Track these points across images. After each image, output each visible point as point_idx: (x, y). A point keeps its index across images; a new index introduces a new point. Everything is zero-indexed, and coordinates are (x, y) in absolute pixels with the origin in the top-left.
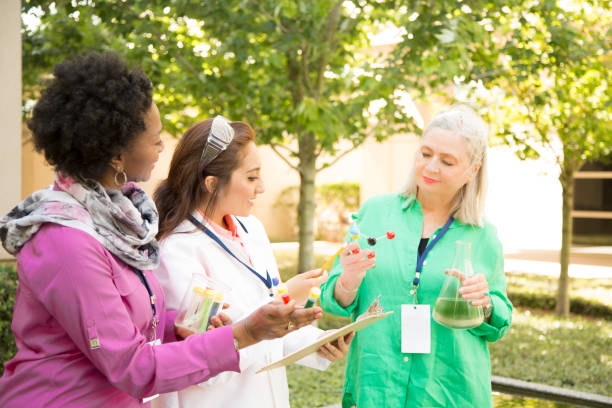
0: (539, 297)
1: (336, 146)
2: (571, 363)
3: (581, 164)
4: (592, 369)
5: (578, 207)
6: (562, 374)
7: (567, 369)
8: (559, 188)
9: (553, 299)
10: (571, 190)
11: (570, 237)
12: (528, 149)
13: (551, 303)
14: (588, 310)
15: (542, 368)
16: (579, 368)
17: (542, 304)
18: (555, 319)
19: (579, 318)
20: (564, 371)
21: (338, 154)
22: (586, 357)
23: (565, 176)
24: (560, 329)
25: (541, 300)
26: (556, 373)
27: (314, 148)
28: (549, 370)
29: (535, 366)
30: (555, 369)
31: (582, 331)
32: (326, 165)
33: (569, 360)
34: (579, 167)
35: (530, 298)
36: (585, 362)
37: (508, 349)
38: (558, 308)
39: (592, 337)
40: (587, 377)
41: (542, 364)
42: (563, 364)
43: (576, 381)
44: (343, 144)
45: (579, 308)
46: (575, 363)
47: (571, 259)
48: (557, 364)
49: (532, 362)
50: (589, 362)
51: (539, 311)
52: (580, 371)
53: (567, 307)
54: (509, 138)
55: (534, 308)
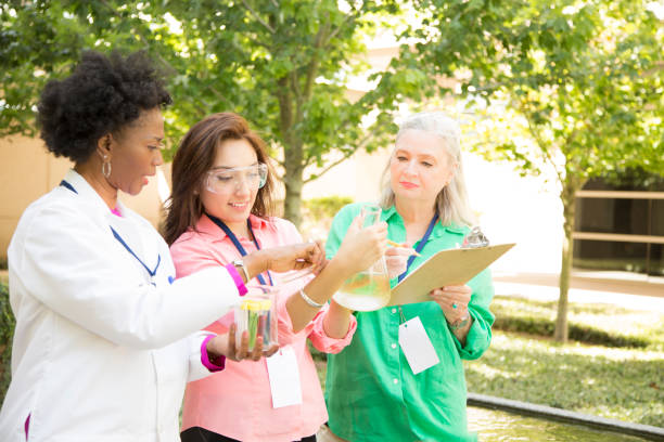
0: (538, 322)
1: (324, 157)
2: (562, 388)
3: (584, 181)
5: (584, 229)
6: (551, 398)
7: (557, 393)
8: (560, 205)
9: (552, 324)
10: (572, 209)
11: (571, 260)
12: (528, 165)
13: (550, 328)
14: (587, 337)
15: (532, 393)
16: (570, 392)
17: (541, 329)
18: (551, 345)
19: (578, 344)
20: (553, 395)
23: (567, 193)
25: (539, 325)
26: (545, 397)
27: (301, 158)
28: (539, 394)
29: (525, 390)
30: (544, 393)
32: (313, 177)
33: (559, 385)
34: (581, 186)
35: (528, 322)
38: (556, 334)
40: (576, 401)
42: (554, 388)
43: (563, 404)
44: (333, 155)
45: (578, 335)
46: (566, 388)
47: (571, 282)
48: (547, 389)
49: (521, 387)
51: (536, 336)
52: (570, 396)
53: (566, 333)
54: (509, 153)
55: (531, 333)
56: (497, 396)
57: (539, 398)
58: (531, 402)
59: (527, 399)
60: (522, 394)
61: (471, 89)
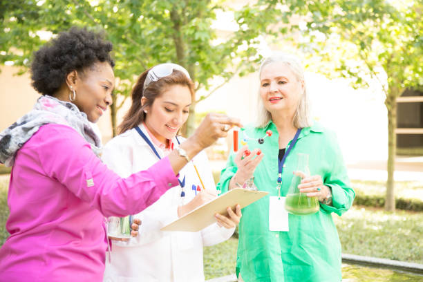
2: (397, 246)
3: (402, 91)
4: (413, 249)
5: (400, 126)
6: (390, 254)
7: (394, 250)
8: (384, 110)
9: (382, 199)
10: (394, 112)
11: (395, 149)
12: (359, 81)
13: (381, 202)
14: (409, 207)
15: (375, 250)
16: (404, 249)
17: (374, 202)
18: (384, 213)
19: (403, 212)
20: (392, 252)
21: (211, 89)
22: (409, 241)
23: (390, 100)
24: (388, 222)
25: (373, 199)
26: (386, 253)
28: (381, 251)
29: (370, 249)
30: (385, 251)
31: (405, 222)
32: (202, 98)
33: (395, 244)
34: (400, 94)
35: (364, 199)
36: (408, 245)
37: (348, 237)
38: (386, 205)
39: (413, 226)
40: (409, 255)
41: (375, 247)
42: (392, 246)
43: (400, 258)
45: (402, 205)
46: (400, 246)
47: (396, 167)
48: (386, 247)
49: (367, 246)
50: (411, 244)
51: (372, 208)
52: (404, 252)
53: (394, 205)
54: (345, 72)
55: (367, 206)
56: (351, 253)
57: (381, 254)
58: (376, 257)
59: (372, 255)
60: (369, 251)
61: (313, 25)
